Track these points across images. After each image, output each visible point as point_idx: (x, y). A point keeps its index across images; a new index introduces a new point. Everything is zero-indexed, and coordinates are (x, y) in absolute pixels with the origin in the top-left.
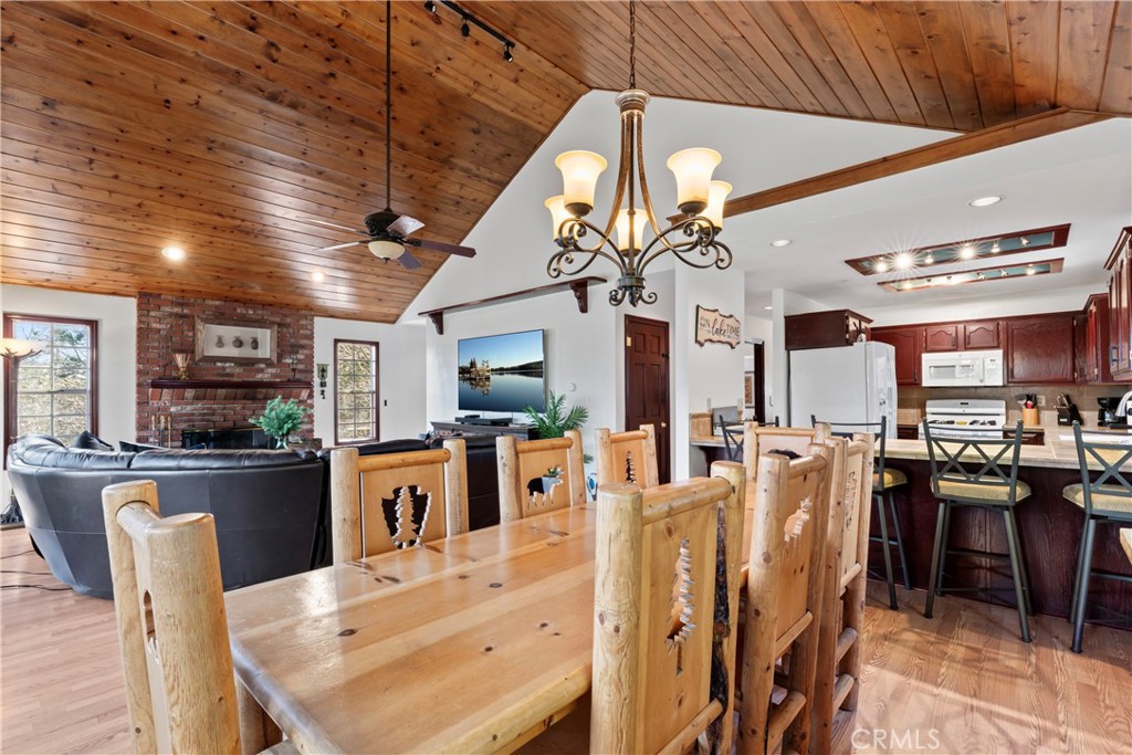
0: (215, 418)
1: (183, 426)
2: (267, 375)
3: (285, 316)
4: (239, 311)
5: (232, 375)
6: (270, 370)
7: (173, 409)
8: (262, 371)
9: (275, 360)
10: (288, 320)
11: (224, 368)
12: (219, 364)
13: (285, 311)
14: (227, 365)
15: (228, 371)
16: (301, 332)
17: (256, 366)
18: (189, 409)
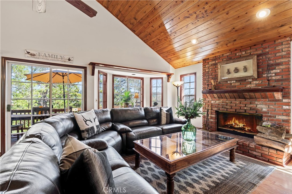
0: (228, 107)
1: (216, 109)
2: (253, 85)
3: (266, 48)
4: (237, 54)
5: (235, 87)
6: (255, 82)
7: (212, 102)
8: (250, 83)
9: (256, 76)
10: (267, 50)
11: (231, 84)
12: (229, 82)
13: (264, 45)
14: (232, 82)
15: (232, 85)
16: (278, 54)
17: (247, 81)
18: (217, 102)
